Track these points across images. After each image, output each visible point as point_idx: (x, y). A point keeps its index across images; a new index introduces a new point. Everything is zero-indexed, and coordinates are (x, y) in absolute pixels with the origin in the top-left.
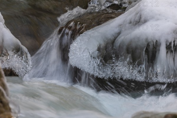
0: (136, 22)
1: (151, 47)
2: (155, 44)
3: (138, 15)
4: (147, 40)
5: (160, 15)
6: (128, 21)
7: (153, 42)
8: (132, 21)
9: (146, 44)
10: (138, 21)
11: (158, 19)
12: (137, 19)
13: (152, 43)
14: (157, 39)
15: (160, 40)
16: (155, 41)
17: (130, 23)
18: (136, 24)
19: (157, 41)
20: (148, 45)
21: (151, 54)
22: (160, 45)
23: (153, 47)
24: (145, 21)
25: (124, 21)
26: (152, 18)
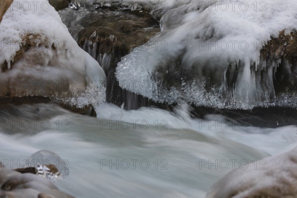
0: (207, 36)
1: (233, 68)
2: (238, 65)
3: (210, 28)
4: (229, 60)
5: (237, 29)
6: (194, 36)
7: (236, 62)
8: (201, 35)
9: (228, 64)
10: (210, 35)
11: (236, 34)
12: (208, 33)
13: (235, 64)
14: (241, 58)
15: (243, 59)
16: (238, 61)
17: (198, 37)
18: (206, 39)
19: (240, 60)
20: (230, 66)
21: (231, 76)
22: (244, 65)
23: (235, 68)
24: (221, 37)
25: (188, 35)
26: (229, 32)
